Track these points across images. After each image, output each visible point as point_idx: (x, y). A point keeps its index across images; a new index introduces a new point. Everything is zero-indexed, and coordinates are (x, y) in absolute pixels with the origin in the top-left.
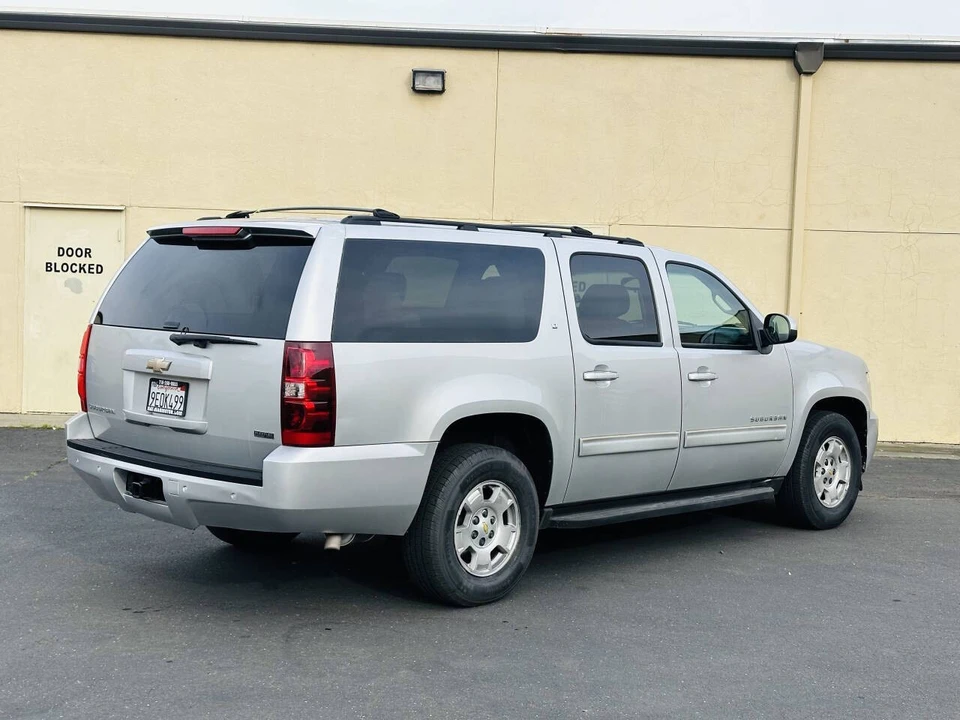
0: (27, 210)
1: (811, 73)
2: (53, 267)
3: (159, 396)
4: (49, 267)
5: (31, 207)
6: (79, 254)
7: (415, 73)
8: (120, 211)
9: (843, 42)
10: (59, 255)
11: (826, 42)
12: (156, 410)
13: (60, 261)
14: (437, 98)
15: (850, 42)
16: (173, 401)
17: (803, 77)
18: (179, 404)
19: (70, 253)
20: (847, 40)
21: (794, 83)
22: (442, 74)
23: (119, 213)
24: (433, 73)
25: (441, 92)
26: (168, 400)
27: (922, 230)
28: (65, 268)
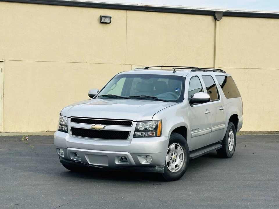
7: (101, 17)
8: (2, 62)
9: (227, 11)
11: (223, 11)
15: (229, 11)
17: (217, 21)
20: (228, 10)
21: (214, 23)
22: (111, 18)
24: (108, 17)
25: (109, 23)
27: (250, 67)
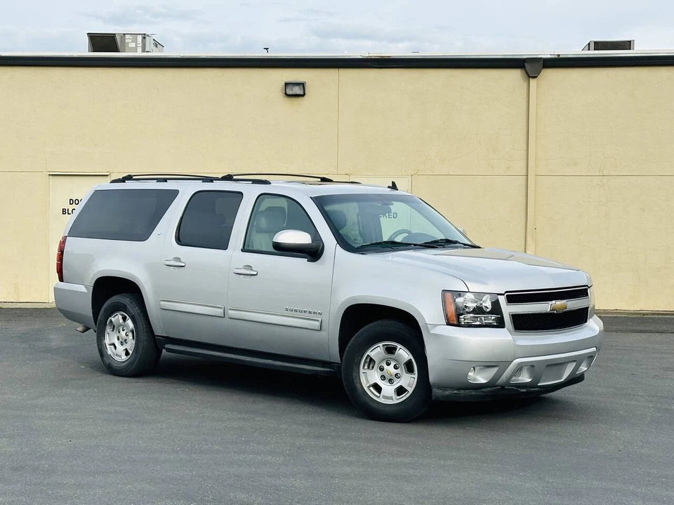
0: (51, 177)
1: (536, 77)
2: (67, 211)
4: (64, 211)
5: (52, 175)
7: (287, 84)
8: (107, 175)
9: (556, 57)
10: (70, 204)
11: (543, 57)
13: (71, 207)
14: (301, 98)
15: (561, 56)
17: (531, 80)
19: (77, 203)
20: (559, 55)
21: (525, 84)
22: (303, 84)
23: (106, 177)
24: (298, 84)
25: (303, 95)
27: (611, 174)
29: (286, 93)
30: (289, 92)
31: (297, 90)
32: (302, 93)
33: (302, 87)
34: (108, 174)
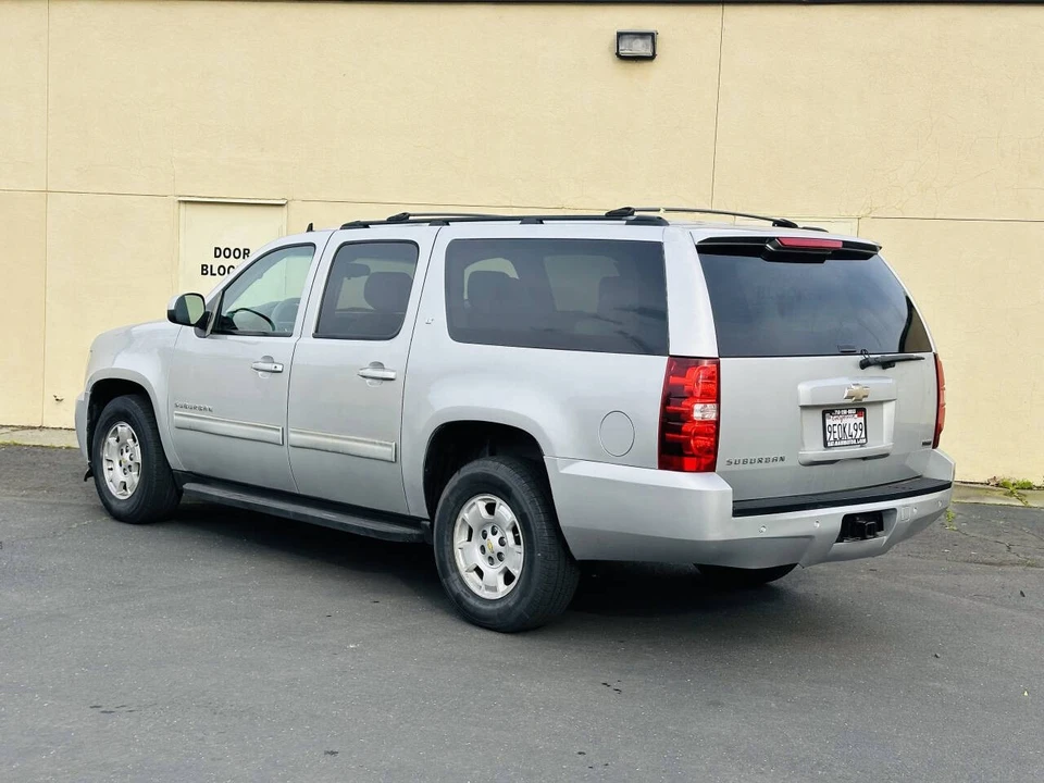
0: (182, 206)
2: (209, 269)
3: (836, 428)
4: (205, 270)
5: (185, 202)
6: (237, 255)
7: (620, 35)
8: (282, 205)
10: (216, 257)
12: (836, 443)
13: (216, 263)
14: (646, 65)
16: (852, 429)
18: (859, 432)
19: (227, 254)
22: (652, 36)
23: (280, 208)
24: (642, 35)
25: (651, 58)
26: (847, 430)
28: (222, 271)
29: (618, 54)
30: (625, 51)
31: (640, 47)
32: (649, 52)
33: (649, 41)
34: (284, 202)
